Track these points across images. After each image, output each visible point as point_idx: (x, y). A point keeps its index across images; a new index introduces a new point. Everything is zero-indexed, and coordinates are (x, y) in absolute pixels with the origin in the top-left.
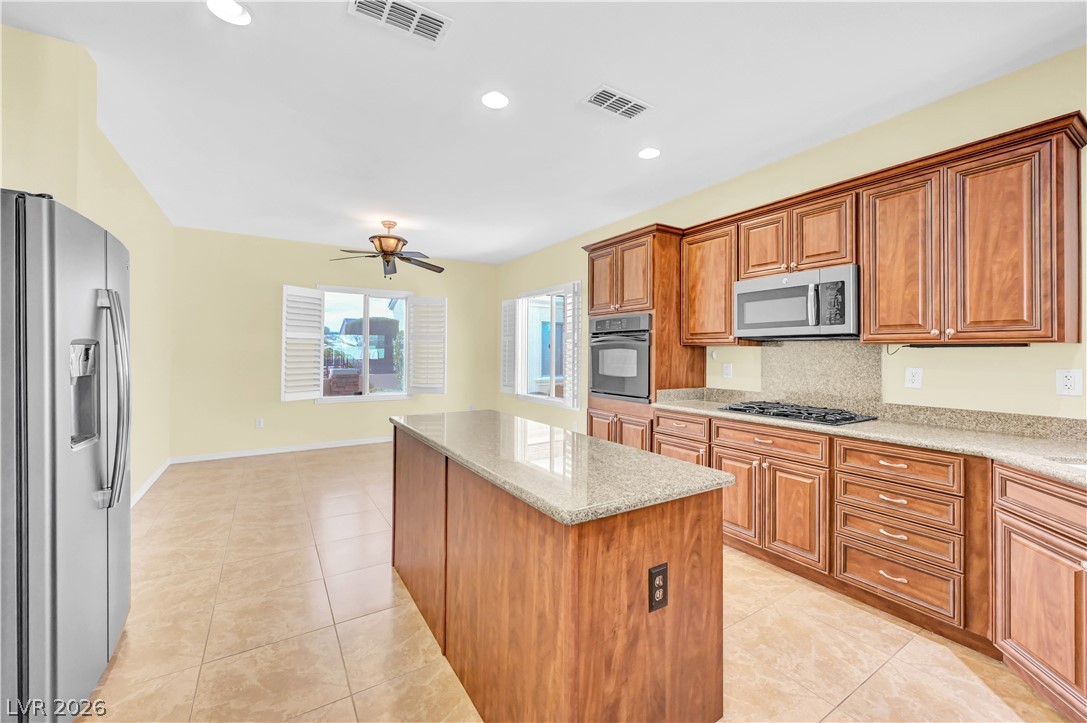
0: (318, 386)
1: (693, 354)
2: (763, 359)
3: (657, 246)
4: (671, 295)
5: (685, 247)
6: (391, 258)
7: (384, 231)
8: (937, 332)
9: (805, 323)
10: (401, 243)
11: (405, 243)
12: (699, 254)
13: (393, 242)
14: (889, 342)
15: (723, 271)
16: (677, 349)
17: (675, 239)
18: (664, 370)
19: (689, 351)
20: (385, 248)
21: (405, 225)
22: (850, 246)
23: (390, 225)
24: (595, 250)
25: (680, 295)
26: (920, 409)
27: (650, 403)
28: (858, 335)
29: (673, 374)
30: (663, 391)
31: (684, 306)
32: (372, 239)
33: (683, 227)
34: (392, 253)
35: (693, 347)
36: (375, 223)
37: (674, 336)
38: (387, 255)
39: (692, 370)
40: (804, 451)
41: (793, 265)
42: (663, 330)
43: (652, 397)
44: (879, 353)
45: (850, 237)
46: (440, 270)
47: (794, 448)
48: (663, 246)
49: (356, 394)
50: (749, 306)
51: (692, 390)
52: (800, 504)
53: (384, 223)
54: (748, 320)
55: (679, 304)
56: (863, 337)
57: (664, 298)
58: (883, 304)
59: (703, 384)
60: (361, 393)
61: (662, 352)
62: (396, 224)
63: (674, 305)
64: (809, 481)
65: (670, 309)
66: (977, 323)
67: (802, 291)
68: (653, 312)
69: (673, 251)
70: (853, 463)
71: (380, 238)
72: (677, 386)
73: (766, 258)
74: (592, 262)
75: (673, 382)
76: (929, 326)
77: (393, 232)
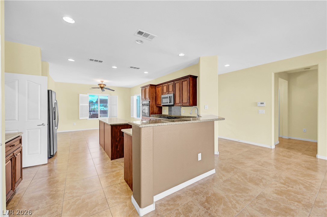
0: (88, 116)
1: (159, 108)
2: (169, 109)
3: (150, 88)
5: (156, 88)
6: (103, 89)
7: (101, 83)
9: (168, 103)
10: (105, 85)
11: (106, 85)
12: (158, 90)
13: (103, 85)
15: (161, 93)
16: (155, 107)
17: (154, 87)
18: (152, 111)
20: (101, 86)
21: (105, 82)
23: (102, 82)
24: (142, 88)
25: (155, 97)
27: (149, 117)
29: (154, 112)
30: (152, 115)
31: (156, 99)
32: (98, 84)
33: (156, 84)
34: (103, 88)
36: (99, 81)
37: (154, 105)
38: (102, 88)
39: (159, 111)
41: (168, 93)
42: (152, 103)
45: (173, 89)
46: (114, 91)
48: (152, 88)
49: (97, 118)
50: (163, 100)
51: (159, 115)
53: (101, 81)
54: (163, 102)
56: (175, 105)
57: (152, 97)
59: (161, 113)
61: (152, 108)
65: (154, 99)
66: (184, 103)
67: (167, 98)
68: (150, 100)
69: (154, 89)
71: (100, 84)
72: (155, 114)
73: (165, 91)
74: (142, 90)
77: (103, 83)
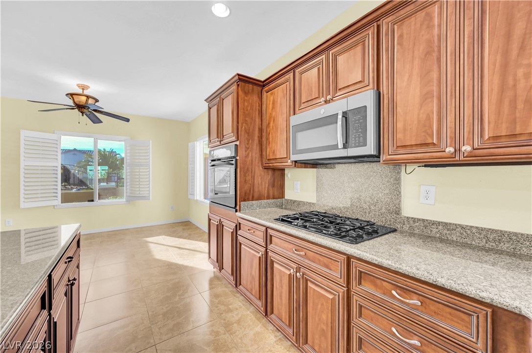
0: (57, 197)
1: (273, 174)
2: (317, 178)
3: (240, 93)
4: (254, 130)
5: (265, 94)
7: (80, 91)
8: (452, 150)
9: (335, 147)
10: (91, 100)
11: (97, 101)
12: (271, 99)
13: (84, 99)
14: (407, 162)
15: (284, 110)
16: (259, 171)
17: (257, 89)
18: (246, 187)
19: (270, 172)
20: (77, 103)
21: (95, 89)
22: (372, 75)
23: (84, 88)
24: (211, 99)
25: (261, 130)
26: (433, 223)
27: (236, 211)
28: (379, 157)
29: (256, 190)
30: (246, 203)
31: (264, 139)
32: (68, 95)
33: (263, 79)
35: (274, 169)
36: (72, 84)
37: (257, 160)
39: (273, 186)
40: (327, 267)
41: (329, 97)
42: (247, 156)
43: (238, 208)
44: (399, 173)
45: (372, 66)
46: (128, 120)
47: (319, 262)
48: (246, 93)
49: (89, 201)
50: (300, 135)
51: (273, 200)
52: (324, 317)
53: (78, 86)
55: (261, 138)
56: (383, 157)
57: (247, 132)
58: (400, 125)
59: (282, 195)
60: (93, 201)
61: (245, 173)
62: (89, 87)
63: (256, 138)
64: (331, 297)
65: (253, 140)
66: (496, 138)
68: (238, 143)
69: (255, 98)
70: (367, 287)
71: (72, 95)
72: (259, 198)
73: (311, 95)
74: (210, 108)
75: (256, 195)
76: (443, 145)
77: (86, 92)
